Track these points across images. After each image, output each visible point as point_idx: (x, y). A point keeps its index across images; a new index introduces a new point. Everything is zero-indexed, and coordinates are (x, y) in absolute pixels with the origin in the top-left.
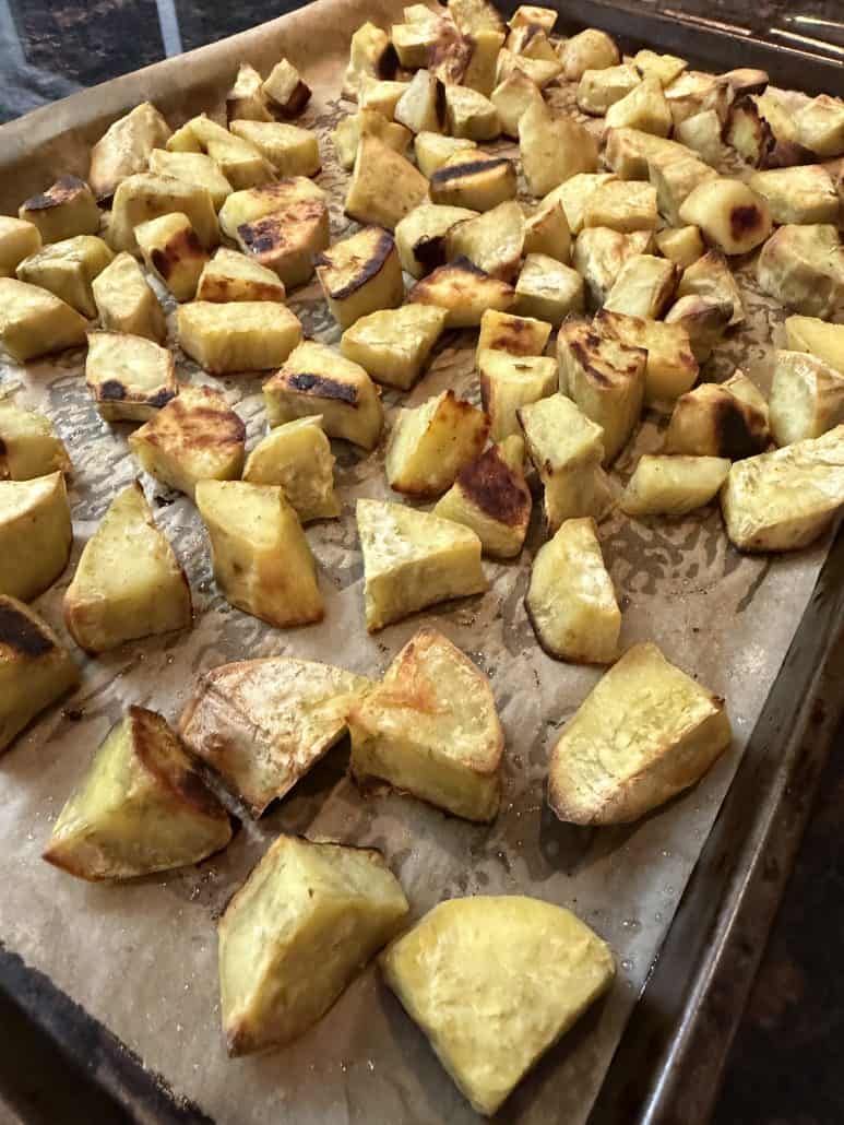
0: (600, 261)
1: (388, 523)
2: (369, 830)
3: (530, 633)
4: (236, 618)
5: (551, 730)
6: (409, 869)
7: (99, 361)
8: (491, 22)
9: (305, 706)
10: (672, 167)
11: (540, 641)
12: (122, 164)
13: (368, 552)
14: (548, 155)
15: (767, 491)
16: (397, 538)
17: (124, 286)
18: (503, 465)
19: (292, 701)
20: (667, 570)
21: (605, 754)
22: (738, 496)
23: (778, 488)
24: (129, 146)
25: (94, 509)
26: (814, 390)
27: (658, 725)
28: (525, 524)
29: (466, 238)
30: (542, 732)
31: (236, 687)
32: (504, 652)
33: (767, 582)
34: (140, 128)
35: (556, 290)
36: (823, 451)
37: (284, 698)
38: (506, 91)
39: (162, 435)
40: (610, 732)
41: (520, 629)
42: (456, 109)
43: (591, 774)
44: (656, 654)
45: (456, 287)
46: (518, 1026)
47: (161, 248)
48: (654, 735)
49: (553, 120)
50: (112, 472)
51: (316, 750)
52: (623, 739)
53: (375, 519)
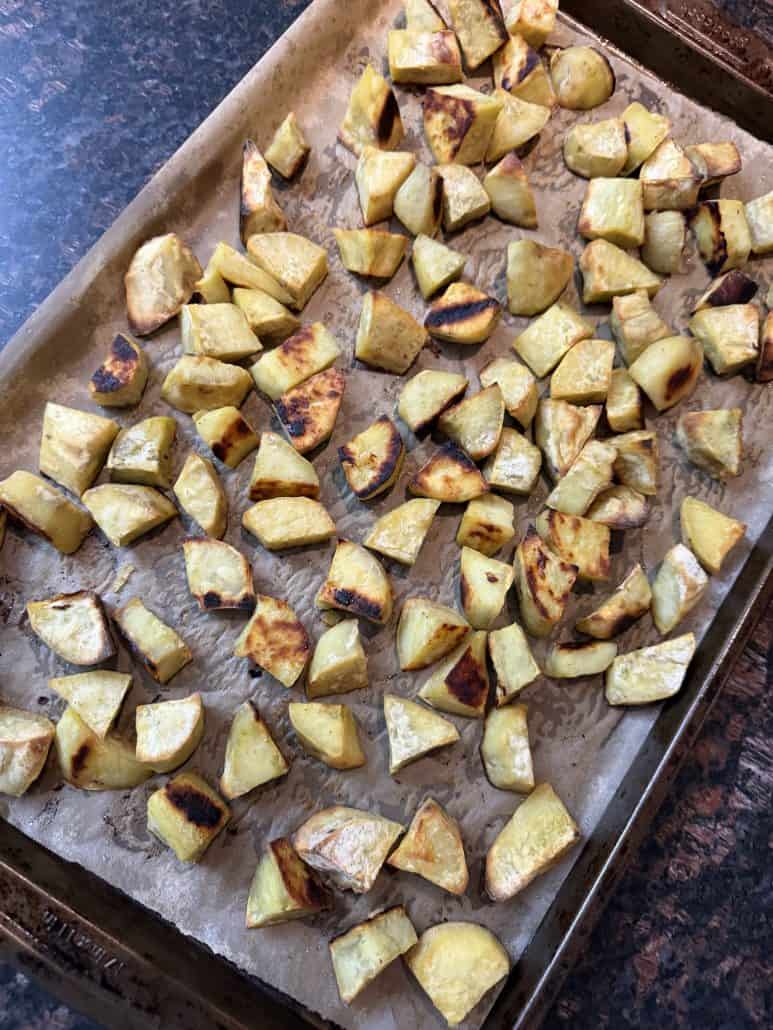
0: (558, 444)
1: (404, 720)
2: (394, 889)
3: (481, 768)
4: (313, 763)
5: (488, 829)
6: (415, 908)
7: (196, 571)
8: (491, 36)
9: (366, 852)
10: (632, 322)
11: (487, 776)
12: (158, 302)
13: (393, 744)
14: (530, 285)
15: (634, 679)
16: (411, 733)
17: (200, 492)
18: (474, 662)
19: (359, 852)
20: (565, 719)
21: (516, 859)
22: (616, 678)
23: (640, 677)
24: (161, 285)
25: (211, 681)
26: (683, 597)
27: (544, 845)
28: (484, 703)
29: (457, 423)
30: (484, 831)
31: (332, 851)
32: (466, 782)
33: (623, 726)
34: (170, 265)
35: (520, 478)
36: (674, 652)
37: (355, 850)
38: (500, 177)
39: (257, 652)
40: (519, 845)
41: (476, 764)
42: (451, 202)
43: (507, 870)
44: (550, 791)
45: (448, 480)
46: (466, 997)
47: (218, 440)
48: (542, 851)
49: (540, 257)
50: (216, 649)
51: (374, 877)
52: (526, 851)
53: (397, 716)
